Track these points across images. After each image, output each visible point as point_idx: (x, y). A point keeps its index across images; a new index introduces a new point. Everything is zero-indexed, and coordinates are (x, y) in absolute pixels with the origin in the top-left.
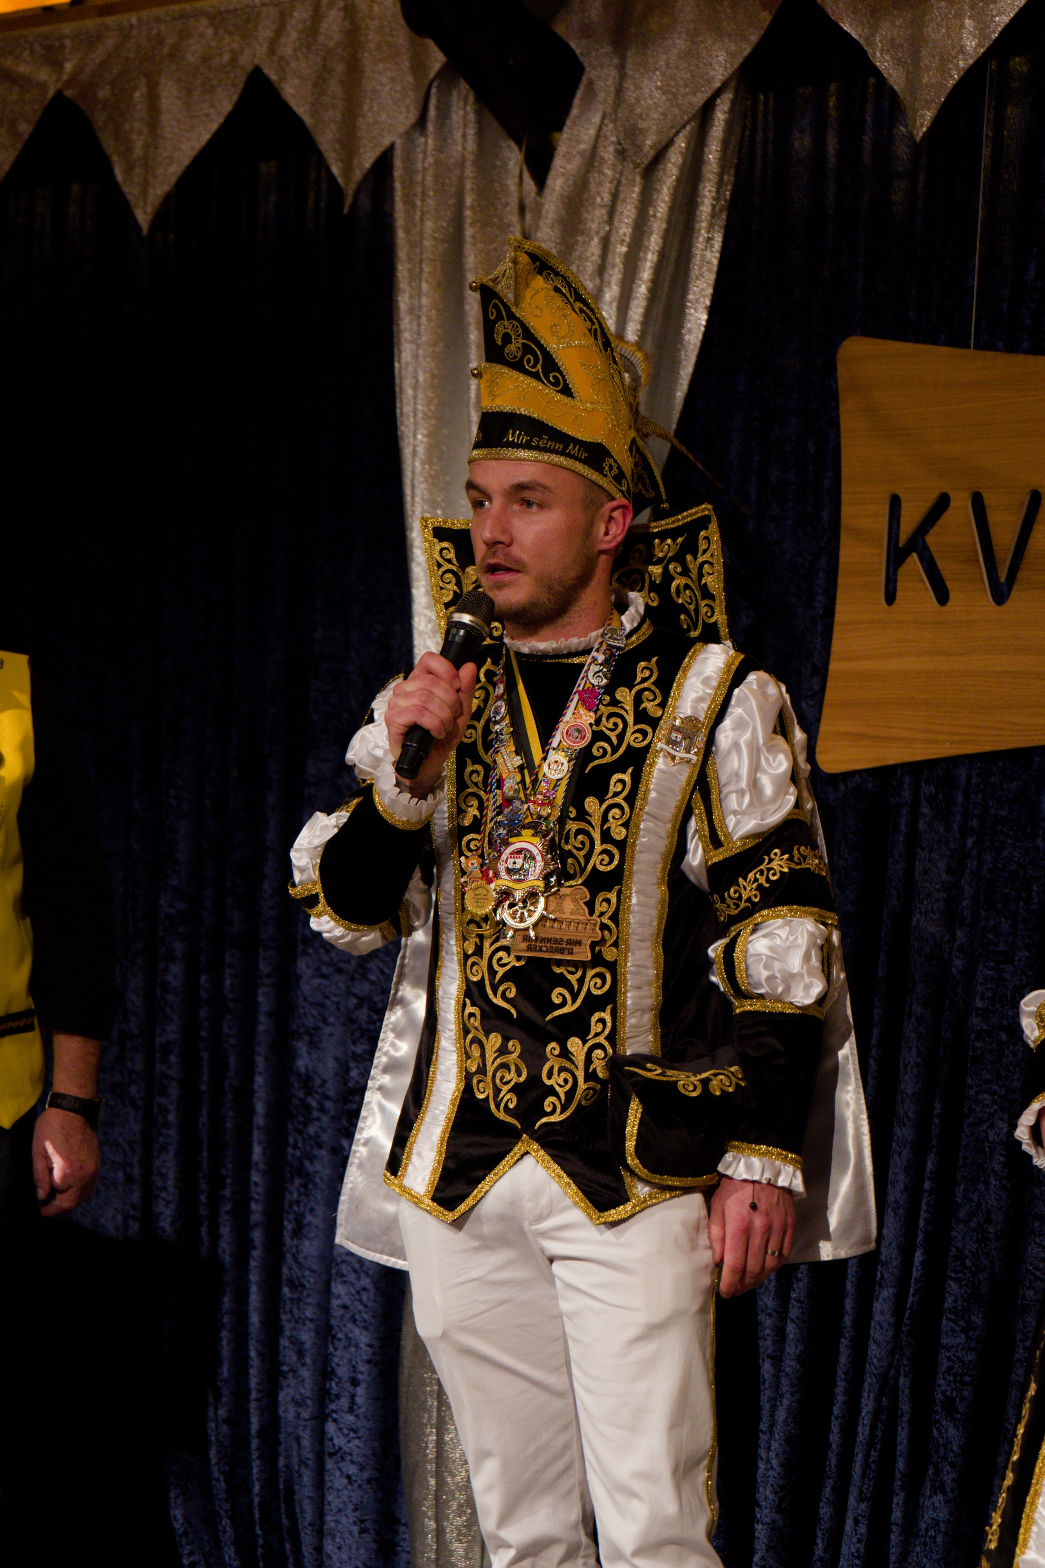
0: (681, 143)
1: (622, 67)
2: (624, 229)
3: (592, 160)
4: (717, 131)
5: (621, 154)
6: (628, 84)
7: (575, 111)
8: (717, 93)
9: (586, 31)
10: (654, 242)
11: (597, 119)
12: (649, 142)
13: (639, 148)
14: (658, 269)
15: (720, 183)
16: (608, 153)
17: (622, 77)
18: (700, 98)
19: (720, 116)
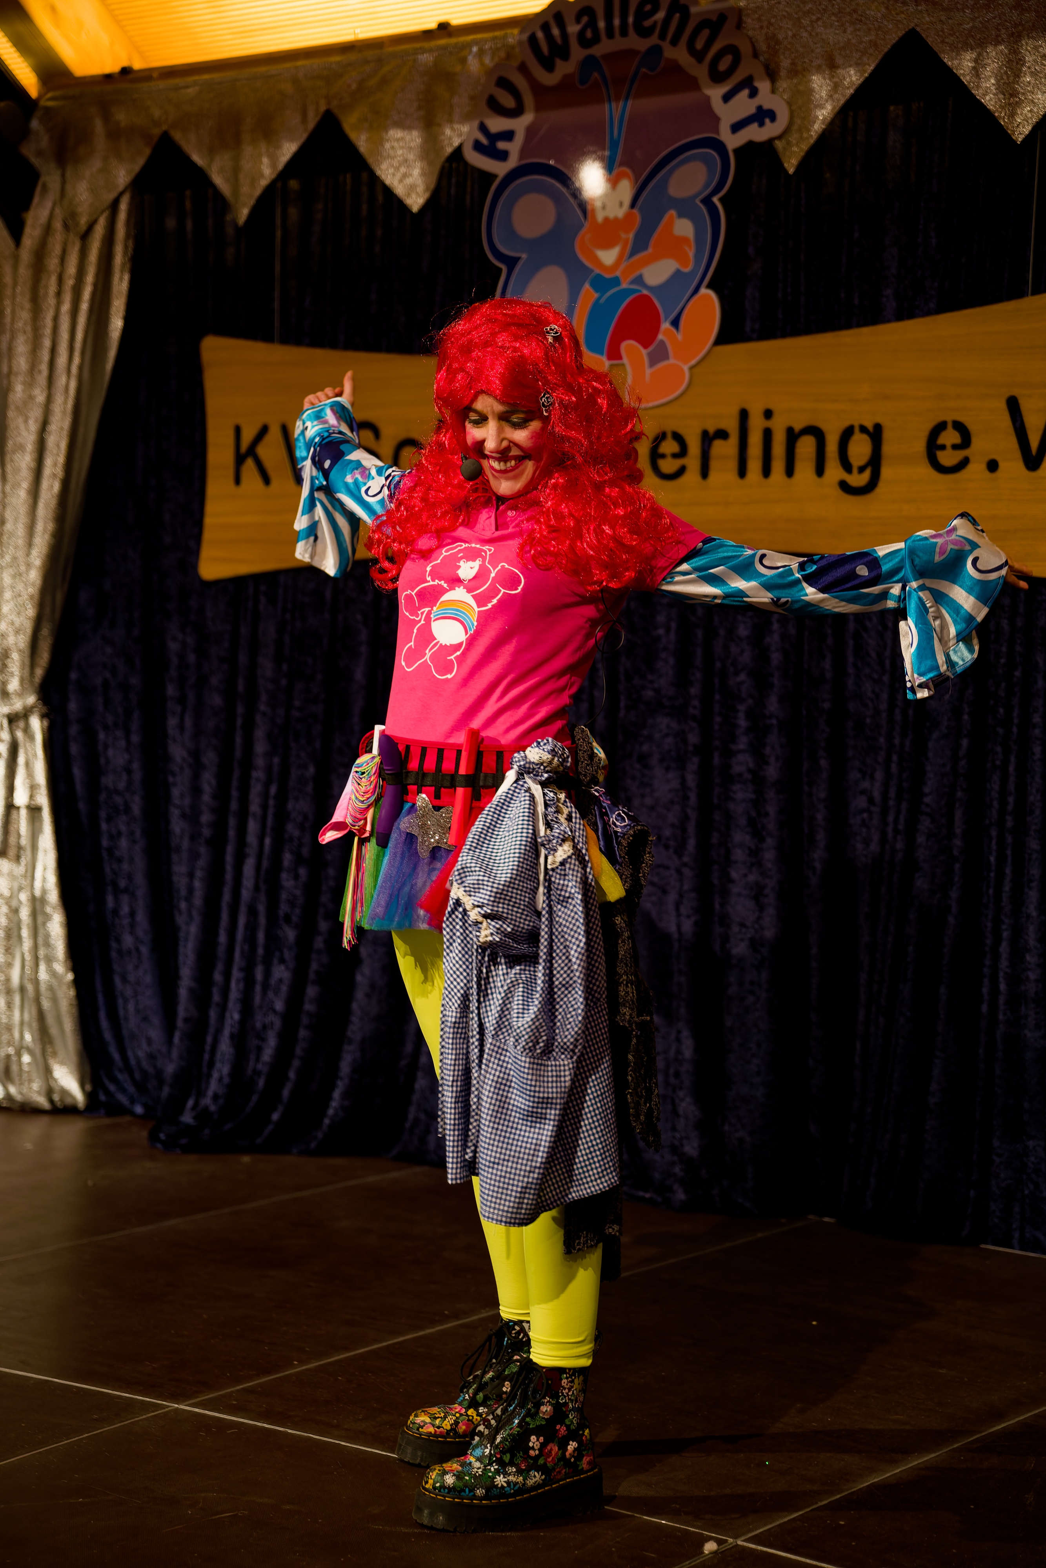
0: (102, 222)
1: (63, 176)
2: (71, 270)
3: (48, 229)
4: (122, 216)
5: (66, 227)
6: (68, 187)
7: (36, 200)
8: (121, 194)
9: (40, 153)
10: (90, 279)
11: (49, 205)
12: (83, 221)
13: (77, 224)
14: (94, 294)
15: (126, 247)
16: (58, 225)
17: (64, 182)
18: (112, 196)
19: (123, 206)
